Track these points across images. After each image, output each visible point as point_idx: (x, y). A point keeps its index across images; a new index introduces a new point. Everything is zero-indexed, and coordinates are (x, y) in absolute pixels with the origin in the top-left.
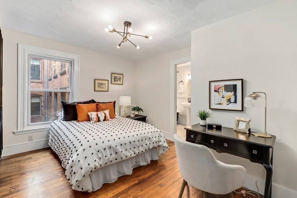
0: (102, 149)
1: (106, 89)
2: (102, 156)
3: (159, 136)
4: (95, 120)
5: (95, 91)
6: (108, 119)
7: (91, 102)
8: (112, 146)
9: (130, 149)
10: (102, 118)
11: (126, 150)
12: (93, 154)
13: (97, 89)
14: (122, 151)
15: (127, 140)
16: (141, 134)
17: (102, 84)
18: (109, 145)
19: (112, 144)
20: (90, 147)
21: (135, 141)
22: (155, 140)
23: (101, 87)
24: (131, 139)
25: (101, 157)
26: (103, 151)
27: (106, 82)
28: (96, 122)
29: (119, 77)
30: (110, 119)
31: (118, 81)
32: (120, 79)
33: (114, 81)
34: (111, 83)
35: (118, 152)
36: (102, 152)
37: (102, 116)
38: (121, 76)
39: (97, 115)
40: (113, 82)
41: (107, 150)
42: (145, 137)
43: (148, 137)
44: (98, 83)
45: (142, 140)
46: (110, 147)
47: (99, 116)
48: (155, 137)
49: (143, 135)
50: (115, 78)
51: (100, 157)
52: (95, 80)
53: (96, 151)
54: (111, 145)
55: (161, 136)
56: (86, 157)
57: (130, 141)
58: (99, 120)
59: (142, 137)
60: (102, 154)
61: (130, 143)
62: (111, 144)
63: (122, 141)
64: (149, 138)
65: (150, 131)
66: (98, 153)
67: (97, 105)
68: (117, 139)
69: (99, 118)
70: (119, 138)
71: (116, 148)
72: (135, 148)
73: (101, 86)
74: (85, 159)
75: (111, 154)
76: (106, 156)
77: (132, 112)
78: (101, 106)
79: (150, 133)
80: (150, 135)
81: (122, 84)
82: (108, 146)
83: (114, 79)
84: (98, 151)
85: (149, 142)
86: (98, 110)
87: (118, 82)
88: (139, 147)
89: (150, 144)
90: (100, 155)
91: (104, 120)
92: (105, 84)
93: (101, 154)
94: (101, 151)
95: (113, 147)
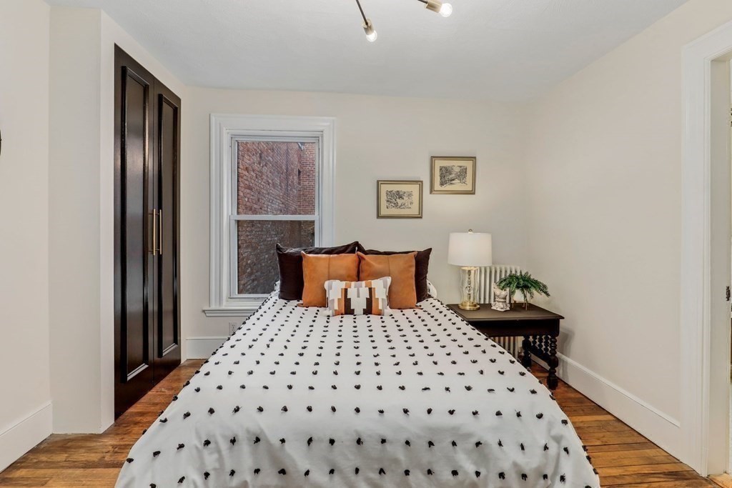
0: (224, 437)
1: (415, 211)
2: (217, 465)
3: (546, 448)
4: (336, 307)
5: (379, 216)
6: (380, 307)
7: (349, 250)
8: (266, 436)
9: (357, 471)
10: (359, 304)
11: (332, 472)
12: (181, 446)
13: (384, 212)
14: (307, 473)
15: (345, 425)
16: (429, 411)
17: (399, 195)
18: (254, 428)
19: (271, 426)
20: (187, 415)
21: (383, 441)
22: (515, 465)
23: (396, 205)
24: (368, 425)
25: (215, 469)
26: (224, 445)
27: (415, 188)
28: (337, 313)
29: (457, 170)
30: (388, 311)
31: (457, 181)
32: (462, 174)
33: (442, 184)
34: (432, 191)
35: (289, 469)
36: (219, 451)
37: (358, 296)
38: (468, 164)
39: (346, 290)
40: (437, 186)
41: (245, 447)
42: (455, 429)
43: (469, 435)
44: (389, 193)
45: (431, 444)
46: (258, 440)
47: (348, 297)
48: (522, 447)
49: (440, 418)
50: (445, 172)
51: (209, 469)
52: (378, 183)
53: (199, 437)
54: (262, 431)
55: (566, 450)
56: (156, 454)
57: (356, 432)
58: (348, 310)
59: (431, 430)
60: (220, 459)
61: (359, 442)
62: (263, 426)
63: (322, 423)
64: (478, 444)
65: (487, 406)
66: (206, 451)
67: (360, 259)
68: (297, 411)
69: (347, 302)
70: (310, 409)
71: (282, 449)
72: (382, 471)
73: (398, 200)
74: (153, 460)
75: (257, 471)
76: (233, 473)
77: (498, 292)
78: (368, 264)
79: (488, 418)
80: (484, 429)
81: (472, 192)
82: (248, 431)
83: (442, 176)
84: (207, 443)
85: (475, 463)
86: (361, 275)
87: (457, 186)
88: (407, 472)
89: (478, 474)
90: (210, 461)
91: (368, 311)
92: (410, 195)
93: (215, 456)
94: (216, 443)
95: (268, 442)
